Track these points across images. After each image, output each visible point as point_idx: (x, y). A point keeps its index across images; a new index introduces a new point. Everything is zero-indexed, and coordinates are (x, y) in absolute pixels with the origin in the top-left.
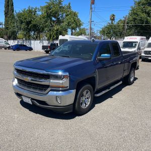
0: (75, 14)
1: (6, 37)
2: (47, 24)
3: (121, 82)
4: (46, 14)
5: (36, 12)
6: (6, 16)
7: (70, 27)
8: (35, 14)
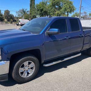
0: (71, 3)
1: (30, 19)
2: (52, 10)
3: (80, 54)
4: (52, 4)
5: (47, 3)
6: (30, 7)
7: (66, 11)
8: (46, 5)
